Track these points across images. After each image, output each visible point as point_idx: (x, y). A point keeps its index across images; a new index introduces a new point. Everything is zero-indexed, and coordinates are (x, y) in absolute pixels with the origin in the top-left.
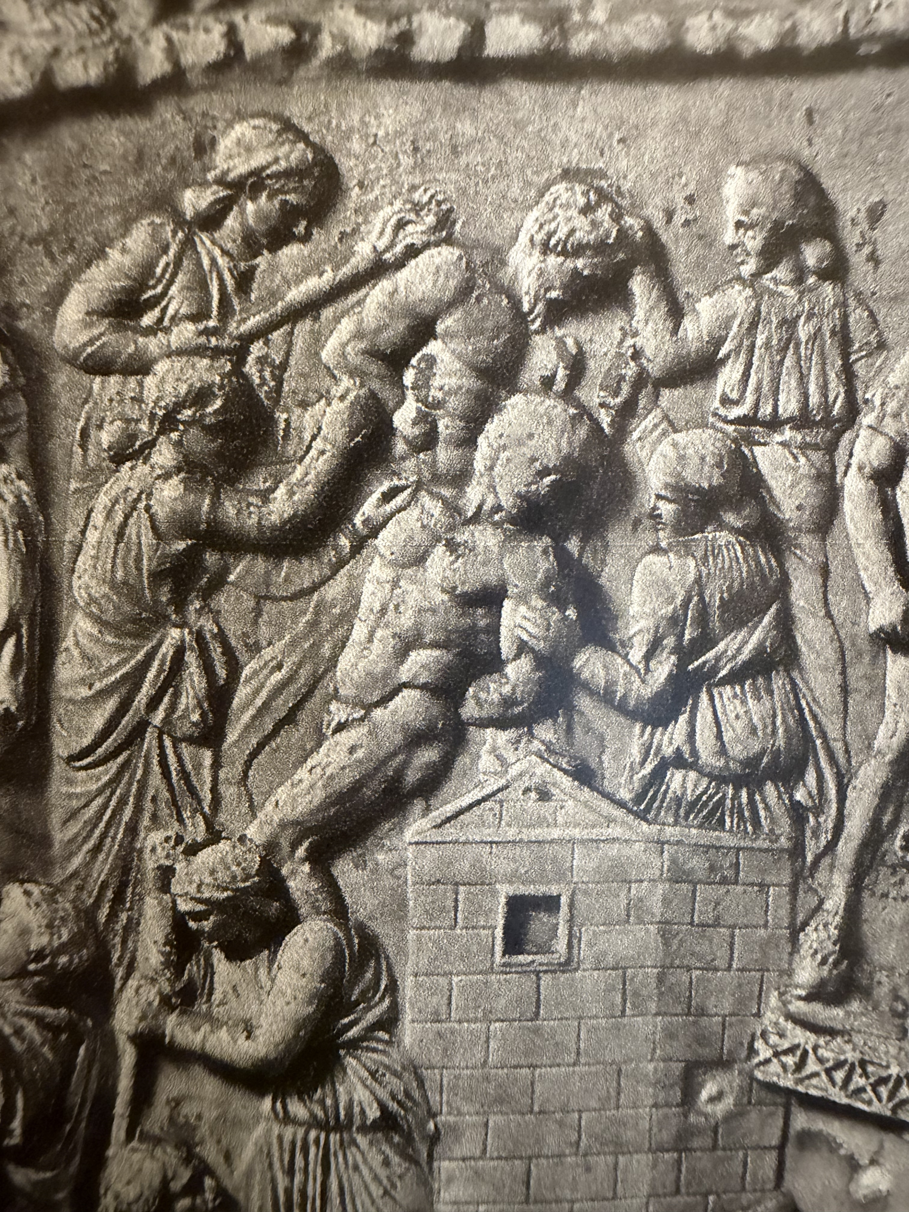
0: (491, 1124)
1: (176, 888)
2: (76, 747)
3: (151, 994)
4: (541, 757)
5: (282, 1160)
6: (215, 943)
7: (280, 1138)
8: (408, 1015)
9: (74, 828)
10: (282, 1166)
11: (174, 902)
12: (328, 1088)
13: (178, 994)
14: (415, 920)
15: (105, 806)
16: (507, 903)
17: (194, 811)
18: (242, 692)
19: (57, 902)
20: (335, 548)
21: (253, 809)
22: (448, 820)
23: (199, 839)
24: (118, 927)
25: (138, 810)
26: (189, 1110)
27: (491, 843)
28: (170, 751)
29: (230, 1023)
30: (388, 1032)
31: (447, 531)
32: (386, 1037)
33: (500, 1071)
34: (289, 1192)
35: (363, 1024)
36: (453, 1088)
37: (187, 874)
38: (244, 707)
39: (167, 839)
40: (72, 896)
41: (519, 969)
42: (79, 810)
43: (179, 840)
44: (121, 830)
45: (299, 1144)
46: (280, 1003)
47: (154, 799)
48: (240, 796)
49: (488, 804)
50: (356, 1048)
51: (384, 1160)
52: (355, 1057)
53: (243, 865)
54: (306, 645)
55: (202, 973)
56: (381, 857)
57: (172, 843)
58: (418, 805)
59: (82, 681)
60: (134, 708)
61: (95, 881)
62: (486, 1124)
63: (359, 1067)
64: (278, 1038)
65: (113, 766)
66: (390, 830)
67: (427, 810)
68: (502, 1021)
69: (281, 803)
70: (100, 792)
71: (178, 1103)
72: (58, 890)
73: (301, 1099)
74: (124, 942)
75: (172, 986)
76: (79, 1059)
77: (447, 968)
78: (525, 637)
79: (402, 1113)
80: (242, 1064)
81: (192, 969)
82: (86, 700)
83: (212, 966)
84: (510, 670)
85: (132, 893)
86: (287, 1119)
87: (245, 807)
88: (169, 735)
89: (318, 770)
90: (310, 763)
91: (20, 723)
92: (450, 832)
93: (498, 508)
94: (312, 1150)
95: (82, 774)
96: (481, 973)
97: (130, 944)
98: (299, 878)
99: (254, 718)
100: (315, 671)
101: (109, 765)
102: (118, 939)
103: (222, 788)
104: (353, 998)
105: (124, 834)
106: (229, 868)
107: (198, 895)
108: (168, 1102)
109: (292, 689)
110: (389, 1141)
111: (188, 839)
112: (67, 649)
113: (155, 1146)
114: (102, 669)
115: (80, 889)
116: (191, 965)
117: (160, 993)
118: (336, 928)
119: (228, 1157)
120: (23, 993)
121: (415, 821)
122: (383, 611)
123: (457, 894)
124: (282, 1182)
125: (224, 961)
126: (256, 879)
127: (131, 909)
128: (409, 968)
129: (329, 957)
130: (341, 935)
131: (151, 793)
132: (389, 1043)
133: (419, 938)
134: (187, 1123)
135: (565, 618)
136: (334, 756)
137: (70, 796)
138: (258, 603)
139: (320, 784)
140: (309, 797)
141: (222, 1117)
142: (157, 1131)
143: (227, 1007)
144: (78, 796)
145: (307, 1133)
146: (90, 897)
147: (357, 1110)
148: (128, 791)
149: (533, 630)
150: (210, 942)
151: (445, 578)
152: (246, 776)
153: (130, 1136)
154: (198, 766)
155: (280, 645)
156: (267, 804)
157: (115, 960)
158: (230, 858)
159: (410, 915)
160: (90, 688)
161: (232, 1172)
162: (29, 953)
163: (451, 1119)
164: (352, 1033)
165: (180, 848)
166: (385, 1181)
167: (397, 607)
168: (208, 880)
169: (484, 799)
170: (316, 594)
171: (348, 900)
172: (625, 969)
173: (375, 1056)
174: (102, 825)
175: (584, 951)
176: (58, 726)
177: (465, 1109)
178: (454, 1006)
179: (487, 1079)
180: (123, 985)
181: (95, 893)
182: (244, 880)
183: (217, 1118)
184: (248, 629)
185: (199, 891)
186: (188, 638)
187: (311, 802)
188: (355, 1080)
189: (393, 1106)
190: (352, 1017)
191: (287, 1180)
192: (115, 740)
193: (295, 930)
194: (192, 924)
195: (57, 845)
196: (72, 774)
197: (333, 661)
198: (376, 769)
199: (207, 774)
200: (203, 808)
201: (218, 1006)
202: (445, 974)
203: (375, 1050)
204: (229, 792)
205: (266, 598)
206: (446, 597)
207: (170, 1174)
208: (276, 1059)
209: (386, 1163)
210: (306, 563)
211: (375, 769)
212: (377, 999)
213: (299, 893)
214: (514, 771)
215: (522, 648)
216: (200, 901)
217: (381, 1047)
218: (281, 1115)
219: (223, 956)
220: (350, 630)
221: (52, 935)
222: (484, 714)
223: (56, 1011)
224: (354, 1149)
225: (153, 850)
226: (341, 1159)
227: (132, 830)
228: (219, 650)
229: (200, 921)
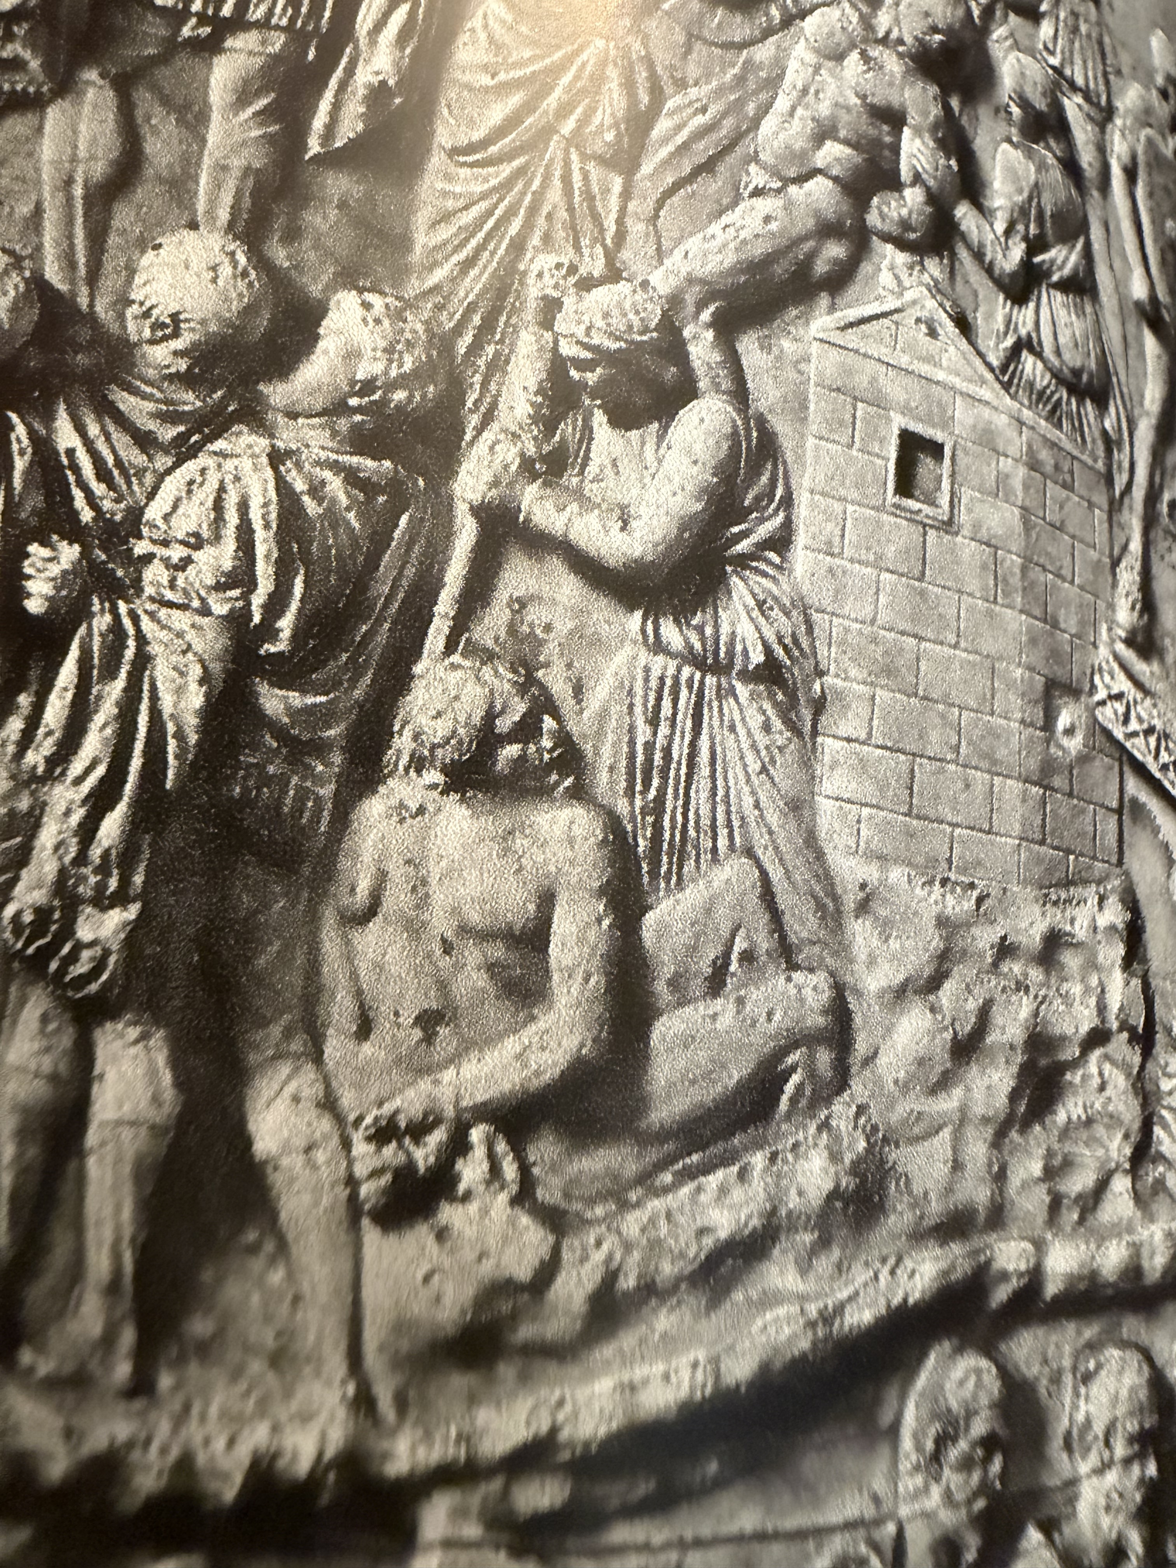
0: (878, 700)
1: (560, 326)
2: (463, 141)
3: (509, 454)
4: (930, 291)
5: (645, 705)
6: (598, 402)
7: (647, 670)
8: (801, 539)
9: (445, 232)
10: (645, 713)
11: (556, 342)
12: (710, 610)
13: (543, 458)
14: (815, 427)
15: (490, 213)
16: (900, 436)
17: (595, 241)
18: (663, 126)
19: (405, 321)
20: (767, 14)
21: (660, 255)
22: (851, 325)
23: (596, 274)
24: (481, 362)
25: (528, 225)
26: (535, 615)
27: (888, 364)
28: (576, 166)
29: (604, 506)
30: (780, 554)
31: (861, 42)
32: (777, 560)
33: (887, 634)
34: (649, 747)
35: (754, 538)
36: (842, 643)
37: (576, 312)
38: (665, 140)
39: (559, 266)
40: (426, 315)
41: (908, 515)
42: (455, 213)
43: (573, 269)
44: (504, 246)
45: (669, 682)
46: (667, 489)
47: (549, 217)
48: (647, 235)
49: (885, 322)
50: (745, 567)
51: (764, 722)
52: (742, 579)
53: (642, 315)
54: (732, 98)
55: (578, 436)
56: (786, 344)
57: (564, 271)
58: (824, 300)
59: (485, 68)
60: (541, 110)
61: (461, 302)
62: (873, 697)
63: (746, 592)
64: (658, 536)
65: (506, 170)
66: (797, 317)
67: (832, 309)
68: (892, 572)
69: (690, 255)
70: (484, 196)
71: (523, 606)
72: (409, 305)
73: (677, 621)
74: (485, 384)
75: (539, 448)
76: (397, 534)
77: (843, 492)
78: (920, 170)
79: (788, 663)
80: (612, 563)
81: (567, 429)
82: (486, 90)
83: (591, 431)
84: (908, 192)
85: (506, 323)
86: (658, 647)
87: (651, 250)
88: (577, 147)
89: (731, 231)
90: (725, 219)
91: (398, 101)
92: (851, 338)
93: (900, 41)
94: (684, 693)
95: (464, 172)
96: (873, 508)
97: (493, 387)
98: (701, 345)
99: (672, 155)
100: (738, 127)
101: (501, 167)
102: (478, 378)
103: (629, 222)
104: (747, 503)
105: (507, 250)
106: (625, 315)
107: (586, 340)
108: (511, 600)
109: (714, 136)
110: (772, 696)
111: (583, 271)
112: (473, 30)
113: (483, 663)
114: (510, 61)
115: (439, 308)
116: (566, 424)
117: (522, 455)
118: (734, 414)
119: (578, 691)
120: (334, 434)
121: (821, 315)
122: (805, 91)
123: (855, 409)
124: (643, 733)
125: (606, 427)
126: (655, 334)
127: (501, 341)
128: (806, 482)
129: (725, 446)
130: (739, 423)
131: (545, 209)
132: (779, 568)
133: (817, 448)
134: (532, 633)
135: (949, 167)
136: (748, 221)
137: (445, 194)
138: (689, 40)
139: (732, 246)
140: (720, 257)
141: (577, 633)
142: (490, 643)
143: (603, 485)
144: (456, 196)
145: (679, 670)
146: (450, 320)
147: (739, 648)
148: (519, 202)
149: (927, 166)
150: (593, 400)
151: (858, 84)
152: (656, 216)
153: (450, 647)
154: (606, 191)
155: (706, 89)
156: (676, 251)
157: (469, 404)
158: (627, 305)
159: (810, 419)
160: (493, 78)
161: (581, 711)
162: (352, 382)
163: (839, 683)
164: (742, 547)
165: (572, 280)
166: (764, 753)
167: (817, 92)
168: (600, 323)
169: (884, 315)
170: (745, 52)
171: (750, 385)
172: (996, 548)
173: (763, 581)
174: (481, 235)
175: (963, 517)
176: (445, 111)
177: (853, 672)
178: (846, 541)
179: (874, 640)
180: (475, 438)
181: (458, 316)
182: (642, 333)
183: (571, 633)
184: (676, 61)
185: (588, 334)
186: (613, 53)
187: (722, 263)
188: (741, 608)
189: (779, 652)
190: (743, 527)
191: (648, 730)
192: (514, 141)
193: (690, 406)
194: (574, 374)
195: (418, 249)
196: (452, 169)
197: (756, 123)
198: (789, 248)
199: (614, 203)
200: (604, 239)
201: (592, 482)
202: (841, 499)
203: (765, 575)
204: (636, 228)
205: (698, 38)
206: (859, 102)
207: (498, 707)
208: (653, 562)
209: (767, 727)
210: (739, 18)
211: (787, 247)
212: (770, 511)
213: (699, 362)
214: (909, 296)
215: (917, 179)
216: (586, 347)
217: (770, 571)
218: (651, 639)
219: (605, 419)
220: (774, 98)
221: (390, 361)
222: (886, 228)
223: (375, 464)
224: (731, 700)
225: (540, 275)
226: (716, 710)
227: (518, 246)
228: (644, 74)
229: (584, 371)
